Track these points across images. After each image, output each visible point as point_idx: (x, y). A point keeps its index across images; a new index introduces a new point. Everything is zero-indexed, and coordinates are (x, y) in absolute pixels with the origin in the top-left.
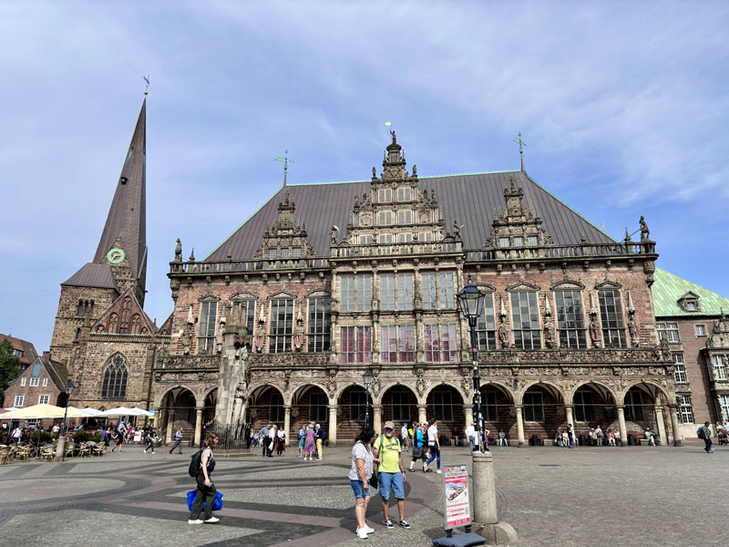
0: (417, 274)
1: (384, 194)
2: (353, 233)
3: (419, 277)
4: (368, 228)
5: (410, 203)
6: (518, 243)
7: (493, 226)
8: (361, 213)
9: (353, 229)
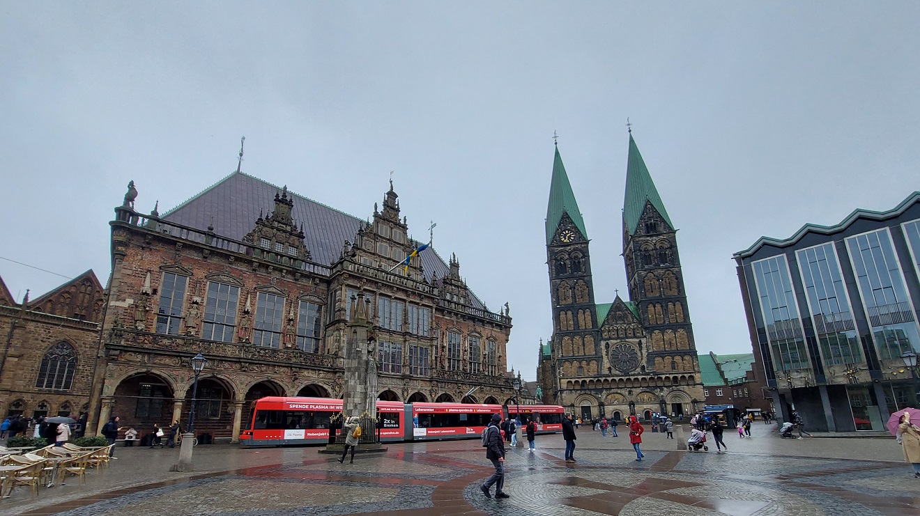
0: (407, 304)
1: (384, 230)
2: (358, 252)
3: (409, 307)
4: (370, 253)
5: (402, 245)
6: (455, 299)
7: (444, 283)
8: (365, 238)
9: (359, 249)
